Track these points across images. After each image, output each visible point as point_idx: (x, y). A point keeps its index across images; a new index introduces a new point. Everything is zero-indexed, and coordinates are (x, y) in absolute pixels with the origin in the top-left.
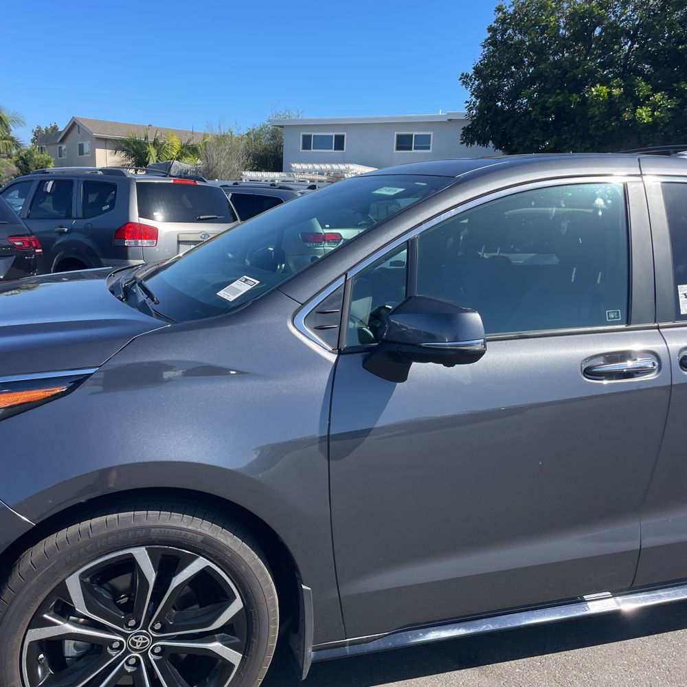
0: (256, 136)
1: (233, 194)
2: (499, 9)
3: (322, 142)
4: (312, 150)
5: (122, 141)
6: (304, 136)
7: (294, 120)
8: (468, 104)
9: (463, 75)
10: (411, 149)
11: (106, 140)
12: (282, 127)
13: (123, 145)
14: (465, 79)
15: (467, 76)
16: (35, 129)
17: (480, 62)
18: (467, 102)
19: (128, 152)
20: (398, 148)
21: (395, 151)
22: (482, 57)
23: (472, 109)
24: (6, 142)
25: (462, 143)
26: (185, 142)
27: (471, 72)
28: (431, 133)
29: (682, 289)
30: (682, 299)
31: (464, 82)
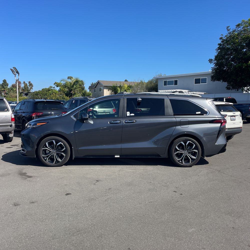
0: (150, 82)
2: (221, 38)
3: (171, 83)
4: (167, 86)
5: (110, 86)
6: (164, 81)
7: (163, 76)
8: (212, 69)
9: (209, 59)
10: (200, 83)
11: (107, 86)
12: (158, 79)
13: (111, 88)
14: (210, 61)
16: (92, 83)
17: (217, 55)
18: (212, 68)
19: (112, 90)
20: (195, 83)
21: (194, 84)
24: (80, 89)
25: (211, 81)
26: (128, 85)
28: (207, 78)
29: (127, 112)
30: (127, 114)
31: (210, 62)
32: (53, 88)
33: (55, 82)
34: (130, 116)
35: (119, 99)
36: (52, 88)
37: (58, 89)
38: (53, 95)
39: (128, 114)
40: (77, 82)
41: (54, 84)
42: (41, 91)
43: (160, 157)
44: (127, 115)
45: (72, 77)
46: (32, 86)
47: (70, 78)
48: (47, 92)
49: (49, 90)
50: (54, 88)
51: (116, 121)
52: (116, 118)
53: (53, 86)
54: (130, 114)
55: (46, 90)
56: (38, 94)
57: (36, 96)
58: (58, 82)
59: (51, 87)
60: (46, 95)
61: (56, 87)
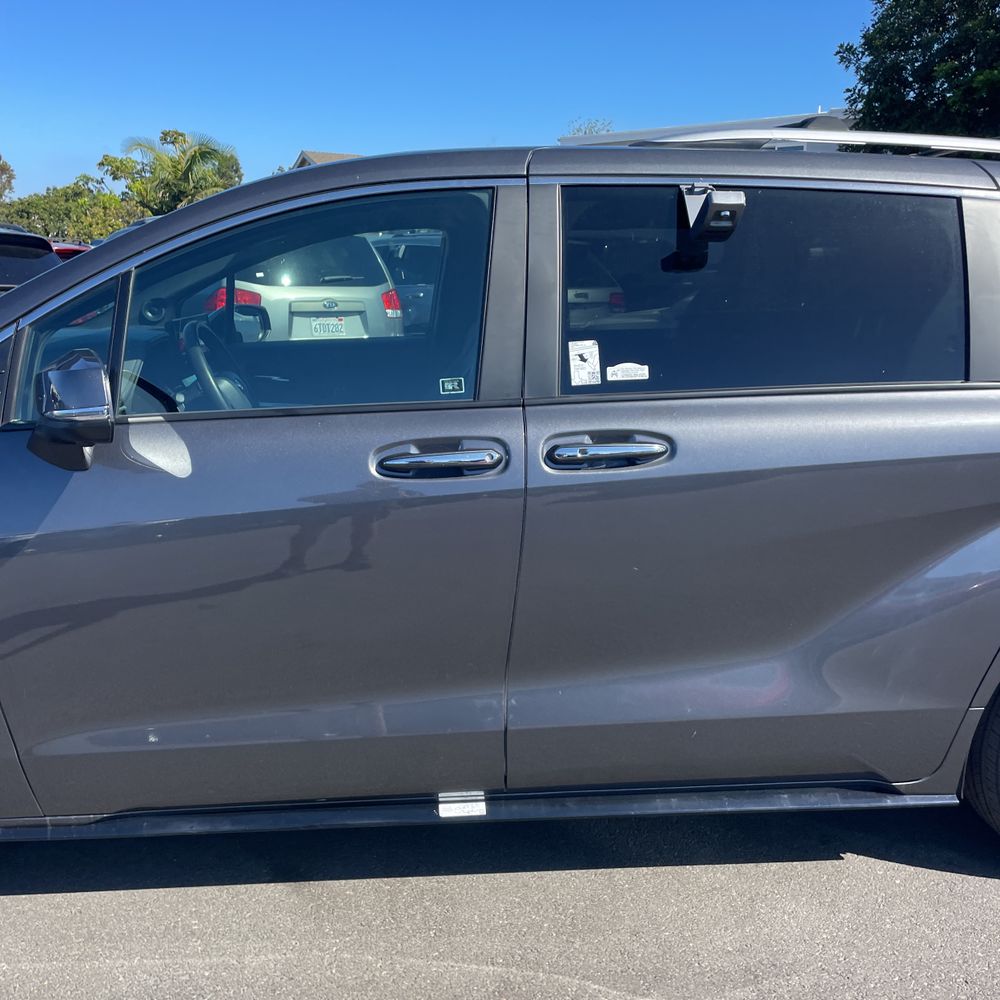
1: (406, 247)
8: (849, 94)
9: (841, 46)
14: (846, 53)
15: (850, 49)
17: (873, 26)
18: (848, 90)
22: (876, 18)
23: (855, 101)
24: (219, 189)
27: (857, 42)
29: (576, 348)
30: (574, 362)
31: (842, 58)
32: (98, 186)
33: (106, 157)
34: (606, 389)
35: (484, 197)
36: (90, 185)
37: (118, 187)
38: (93, 215)
39: (585, 362)
40: (205, 154)
41: (101, 164)
42: (45, 197)
43: (890, 802)
44: (576, 381)
45: (182, 135)
46: (11, 177)
47: (171, 138)
48: (67, 200)
49: (77, 194)
50: (101, 182)
51: (453, 445)
52: (451, 406)
53: (98, 174)
54: (607, 360)
55: (66, 194)
56: (28, 213)
57: (20, 220)
58: (117, 154)
59: (87, 180)
60: (67, 215)
61: (108, 179)
